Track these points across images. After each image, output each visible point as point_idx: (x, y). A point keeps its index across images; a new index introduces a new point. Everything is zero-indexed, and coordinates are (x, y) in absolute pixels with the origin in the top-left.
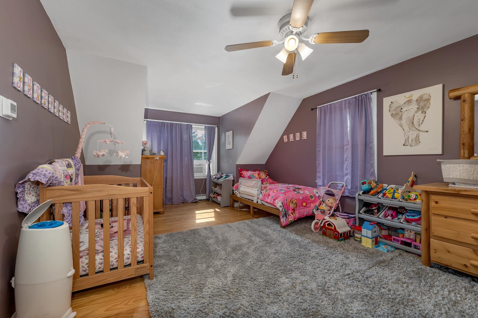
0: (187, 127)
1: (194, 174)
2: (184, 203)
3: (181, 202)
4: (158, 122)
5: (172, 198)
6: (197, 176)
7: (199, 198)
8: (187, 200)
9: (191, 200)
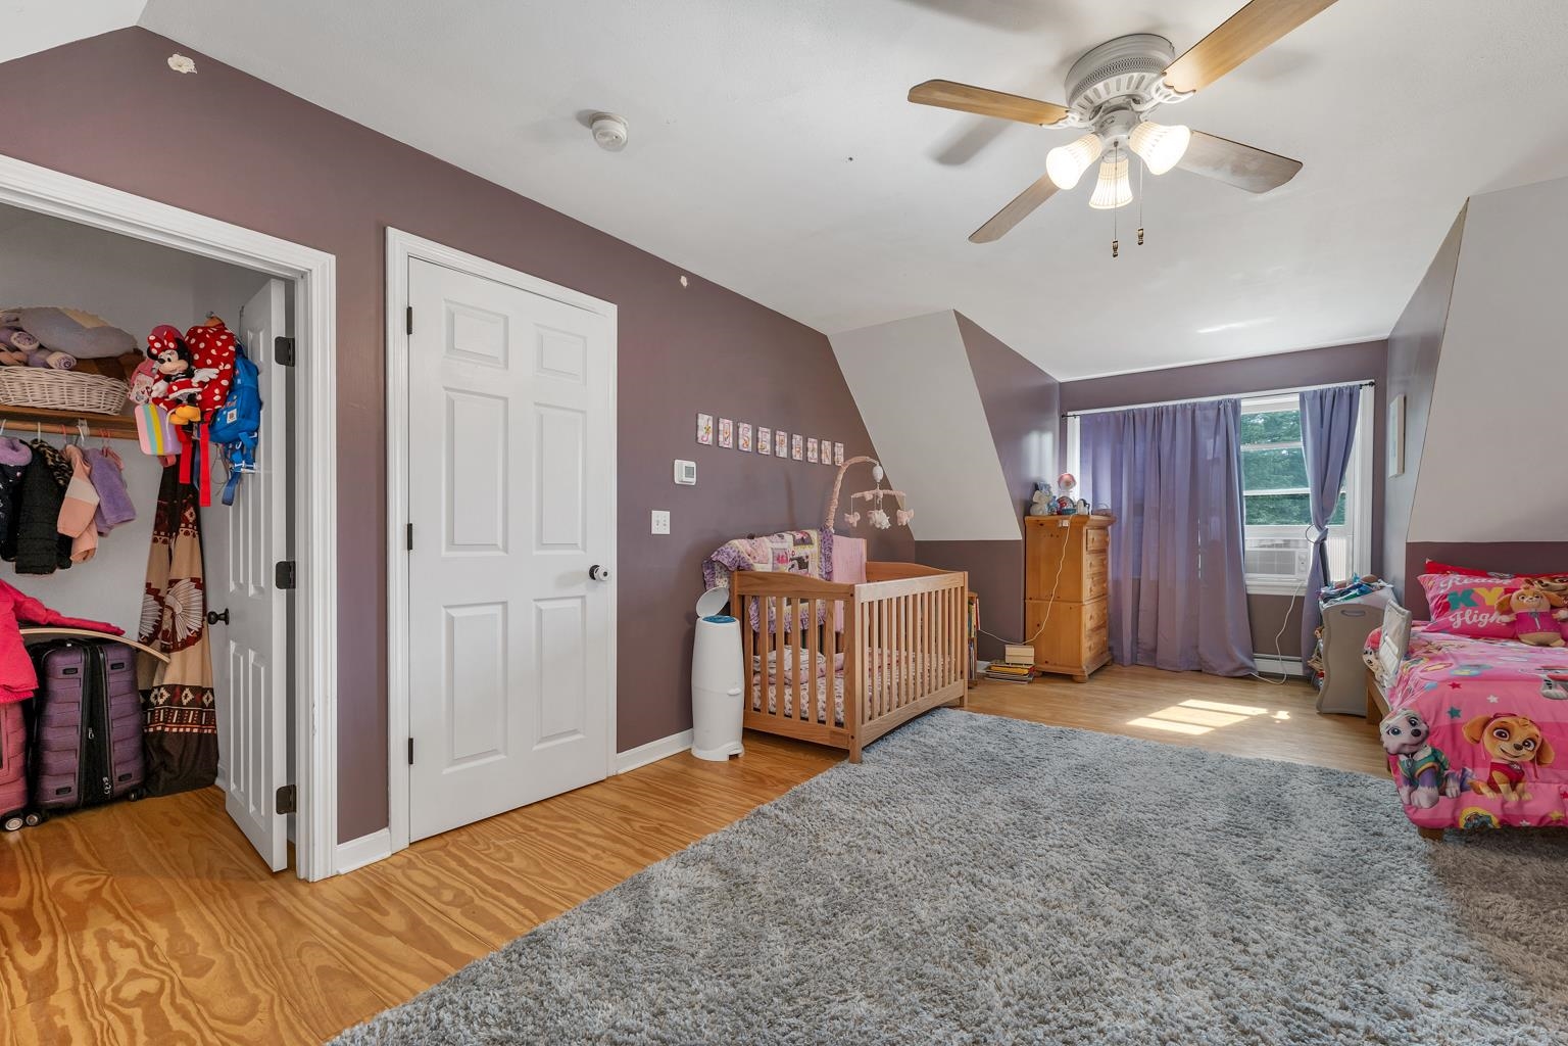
0: (1219, 409)
1: (1248, 576)
2: (1200, 671)
3: (1192, 668)
4: (1114, 412)
5: (1155, 650)
6: (1259, 582)
7: (1265, 665)
8: (1213, 665)
9: (1229, 667)
